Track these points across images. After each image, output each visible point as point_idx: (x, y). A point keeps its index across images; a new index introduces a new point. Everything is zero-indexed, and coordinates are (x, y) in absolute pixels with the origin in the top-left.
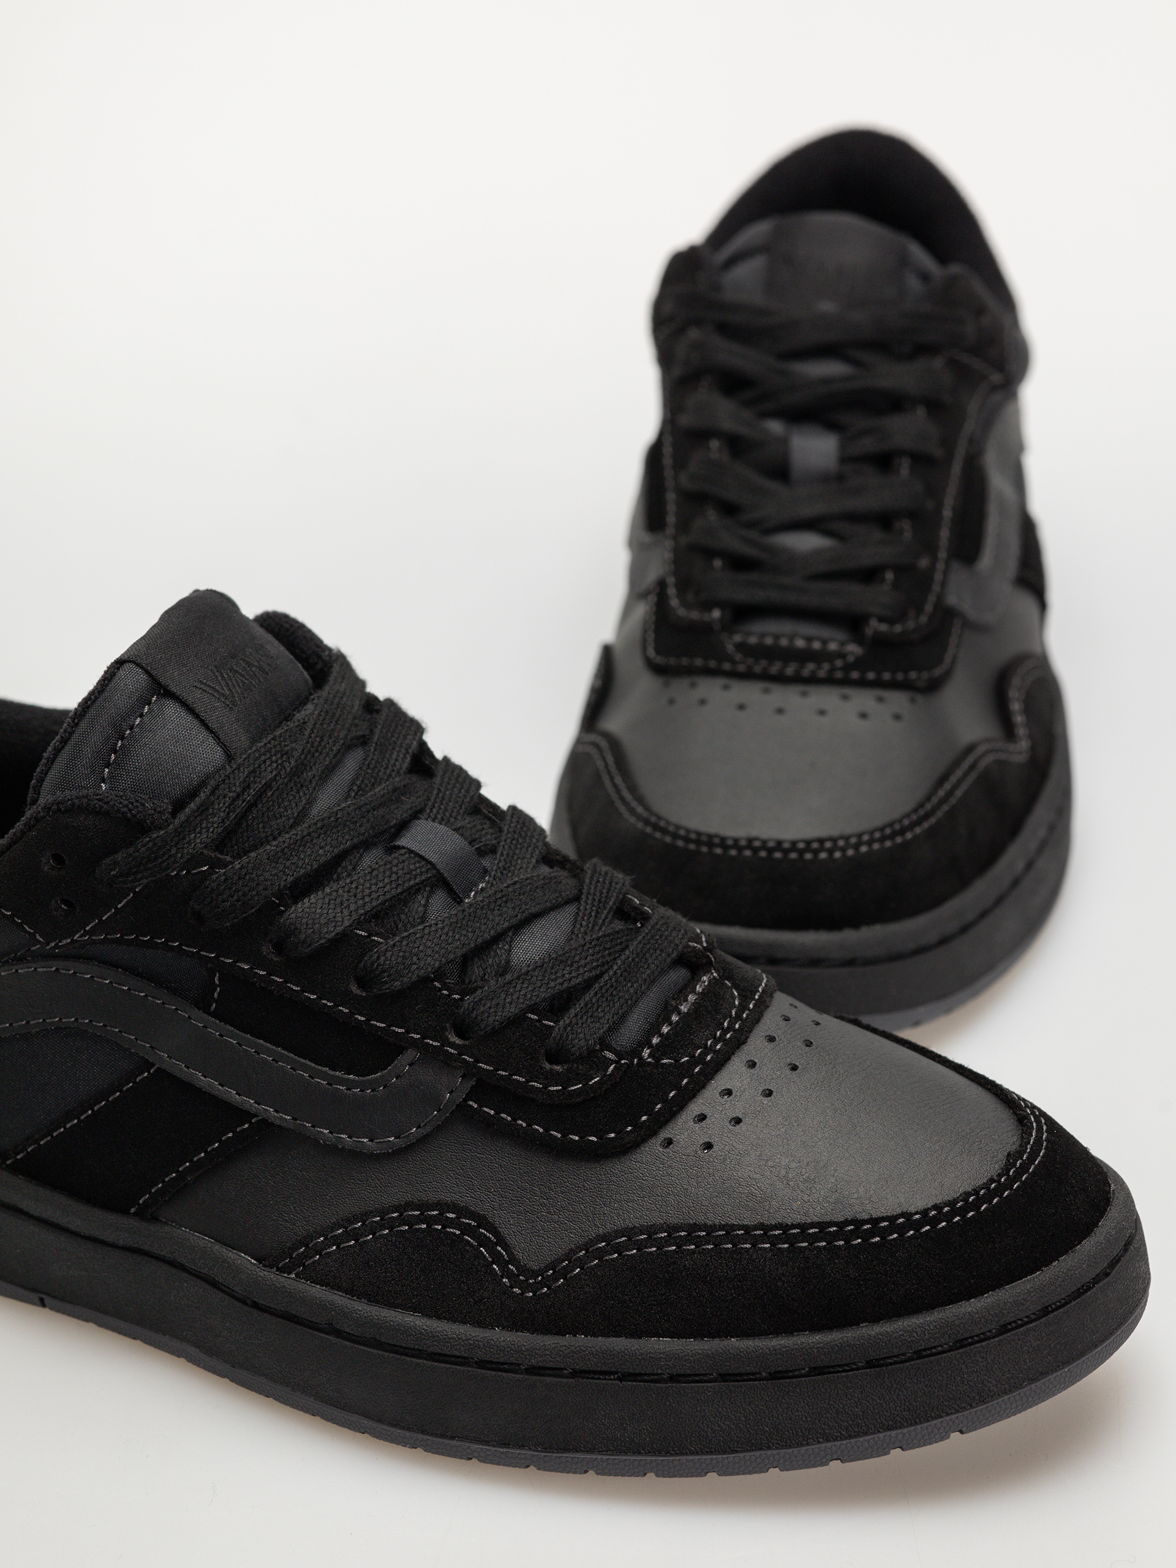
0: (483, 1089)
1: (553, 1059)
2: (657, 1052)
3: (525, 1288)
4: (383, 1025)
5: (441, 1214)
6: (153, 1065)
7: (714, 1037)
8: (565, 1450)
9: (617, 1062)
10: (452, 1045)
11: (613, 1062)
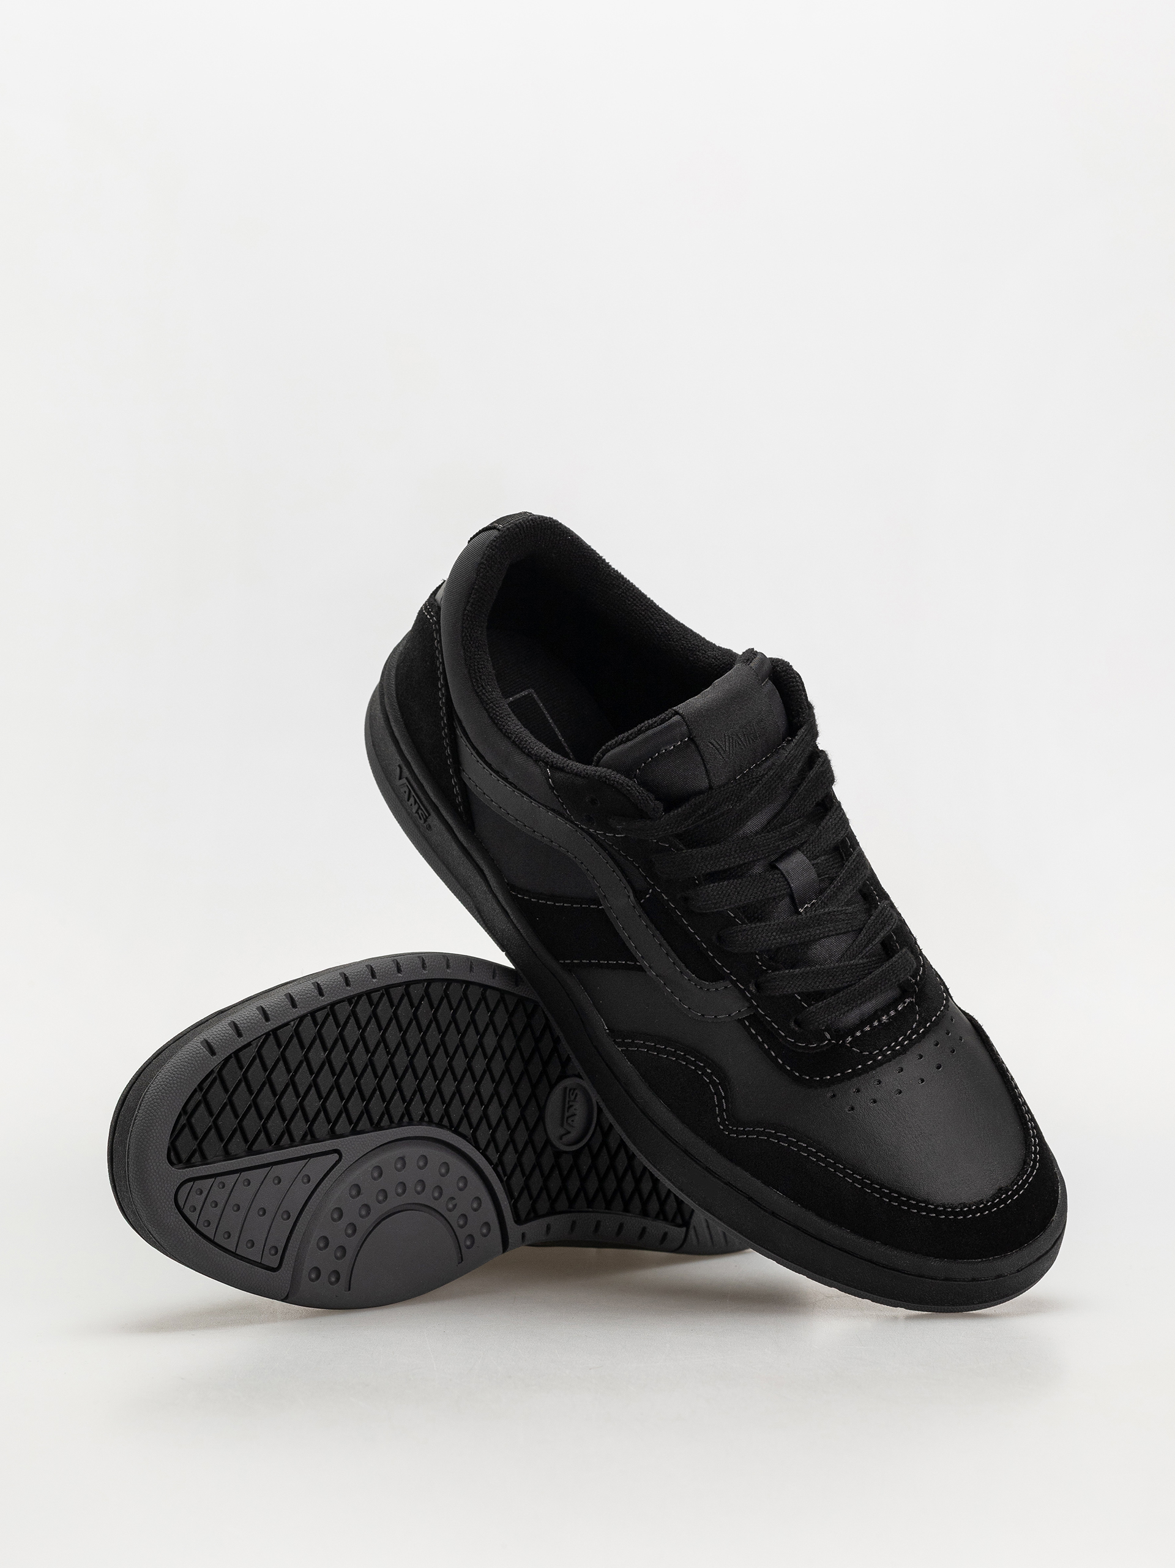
0: (755, 1019)
1: (797, 1023)
2: (856, 1041)
3: (726, 1127)
4: (720, 964)
5: (704, 1067)
6: (601, 905)
7: (889, 1046)
8: (708, 1211)
9: (829, 1040)
10: (750, 992)
11: (827, 1039)
